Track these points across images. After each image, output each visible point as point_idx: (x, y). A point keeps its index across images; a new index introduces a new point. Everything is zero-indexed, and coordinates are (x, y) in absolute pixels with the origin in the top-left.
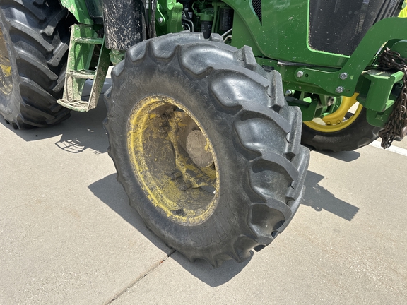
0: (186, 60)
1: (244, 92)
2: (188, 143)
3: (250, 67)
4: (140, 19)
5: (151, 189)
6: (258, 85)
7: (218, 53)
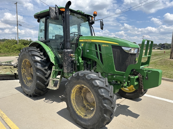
0: (86, 77)
1: (99, 83)
2: (87, 96)
3: (100, 78)
4: (73, 65)
5: (77, 110)
6: (102, 81)
7: (94, 75)
